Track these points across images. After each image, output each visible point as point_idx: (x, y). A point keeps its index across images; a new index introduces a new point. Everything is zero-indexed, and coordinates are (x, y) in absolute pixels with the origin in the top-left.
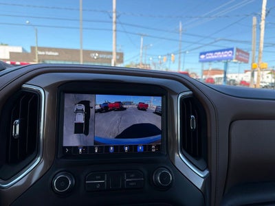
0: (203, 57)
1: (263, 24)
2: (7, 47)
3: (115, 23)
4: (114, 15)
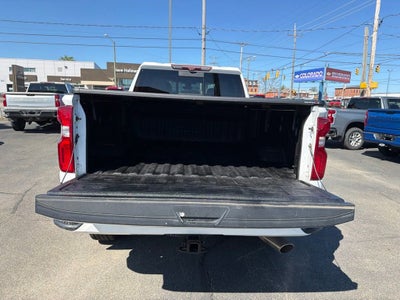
0: (297, 76)
1: (375, 35)
2: (77, 63)
3: (205, 40)
4: (203, 31)
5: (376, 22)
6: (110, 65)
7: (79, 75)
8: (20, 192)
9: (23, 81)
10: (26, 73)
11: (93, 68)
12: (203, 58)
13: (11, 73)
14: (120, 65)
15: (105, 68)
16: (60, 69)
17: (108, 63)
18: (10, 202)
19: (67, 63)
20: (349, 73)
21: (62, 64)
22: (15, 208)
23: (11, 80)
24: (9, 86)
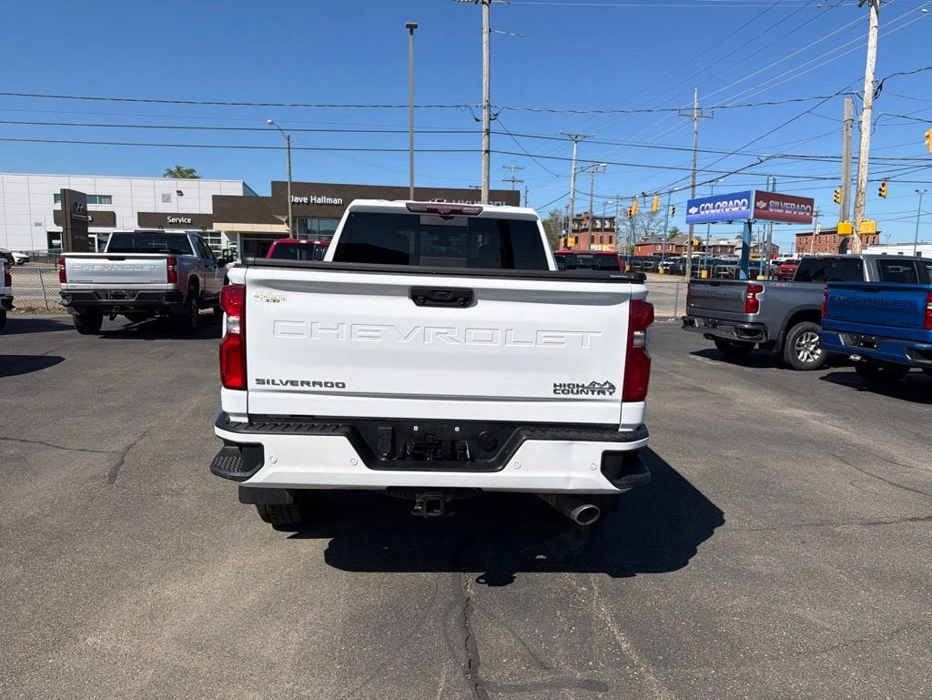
0: (693, 210)
1: (866, 117)
3: (488, 132)
4: (485, 113)
5: (869, 88)
6: (278, 187)
7: (209, 210)
8: (116, 448)
9: (86, 224)
10: (91, 207)
11: (240, 193)
12: (483, 171)
13: (59, 206)
14: (301, 188)
15: (269, 194)
16: (166, 198)
17: (274, 183)
18: (103, 466)
19: (183, 184)
20: (810, 202)
21: (172, 185)
22: (113, 477)
23: (57, 222)
24: (52, 236)
